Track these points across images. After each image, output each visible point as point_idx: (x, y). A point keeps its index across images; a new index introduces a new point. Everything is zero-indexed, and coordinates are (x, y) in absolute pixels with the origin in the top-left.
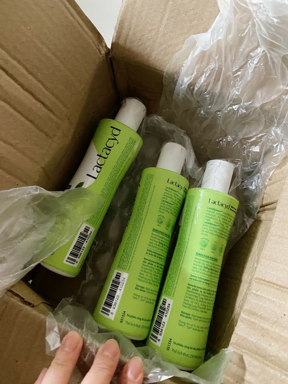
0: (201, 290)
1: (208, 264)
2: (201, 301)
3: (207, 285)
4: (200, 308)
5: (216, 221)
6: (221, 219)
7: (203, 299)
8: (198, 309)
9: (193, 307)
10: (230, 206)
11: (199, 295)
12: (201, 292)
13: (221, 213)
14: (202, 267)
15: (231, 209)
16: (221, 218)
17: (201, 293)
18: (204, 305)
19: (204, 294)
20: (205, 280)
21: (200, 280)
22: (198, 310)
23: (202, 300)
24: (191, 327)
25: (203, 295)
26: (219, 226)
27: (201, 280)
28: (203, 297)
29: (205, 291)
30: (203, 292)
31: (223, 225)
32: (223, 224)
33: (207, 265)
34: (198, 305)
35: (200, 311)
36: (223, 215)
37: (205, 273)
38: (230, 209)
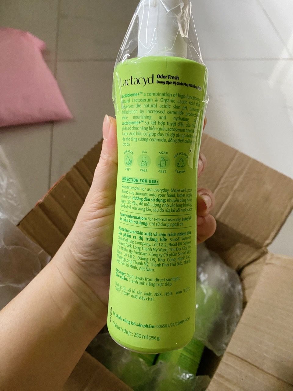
0: (135, 235)
1: (138, 191)
2: (137, 253)
3: (144, 226)
4: (138, 263)
5: (135, 115)
6: (142, 108)
7: (139, 248)
8: (134, 265)
9: (126, 262)
10: (155, 77)
11: (133, 242)
12: (135, 238)
13: (141, 97)
14: (130, 198)
15: (158, 82)
16: (142, 106)
17: (134, 240)
18: (144, 259)
19: (141, 241)
20: (139, 218)
21: (130, 219)
22: (135, 267)
23: (138, 251)
24: (129, 292)
25: (139, 243)
26: (143, 121)
27: (132, 219)
28: (140, 246)
29: (141, 236)
30: (137, 238)
31: (150, 118)
32: (149, 115)
33: (137, 194)
34: (134, 260)
35: (138, 268)
36: (144, 100)
37: (136, 206)
38: (155, 81)
